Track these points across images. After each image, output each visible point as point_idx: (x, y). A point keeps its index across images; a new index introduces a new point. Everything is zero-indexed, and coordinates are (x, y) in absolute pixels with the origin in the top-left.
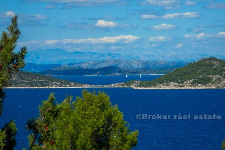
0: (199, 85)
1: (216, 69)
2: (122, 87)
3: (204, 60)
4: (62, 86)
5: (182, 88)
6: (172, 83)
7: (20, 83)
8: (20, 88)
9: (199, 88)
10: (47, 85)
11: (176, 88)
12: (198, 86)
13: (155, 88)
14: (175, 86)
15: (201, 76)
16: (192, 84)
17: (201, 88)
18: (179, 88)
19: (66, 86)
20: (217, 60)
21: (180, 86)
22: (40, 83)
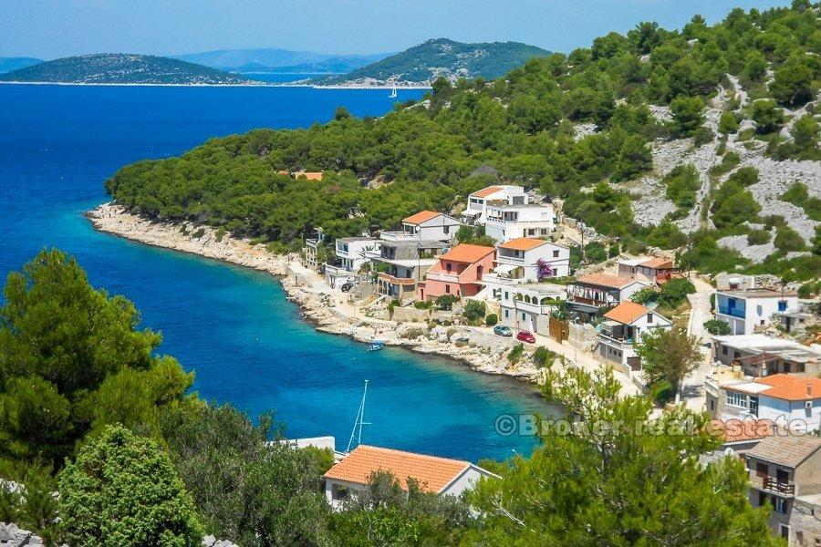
0: (410, 83)
1: (443, 58)
2: (306, 85)
3: (429, 43)
4: (211, 83)
5: (381, 87)
6: (368, 80)
7: (148, 77)
8: (146, 84)
9: (408, 88)
10: (188, 81)
11: (372, 88)
12: (406, 84)
13: (339, 87)
14: (372, 84)
15: (416, 69)
16: (399, 81)
17: (411, 88)
18: (377, 87)
19: (217, 83)
20: (450, 42)
21: (379, 84)
22: (178, 76)
